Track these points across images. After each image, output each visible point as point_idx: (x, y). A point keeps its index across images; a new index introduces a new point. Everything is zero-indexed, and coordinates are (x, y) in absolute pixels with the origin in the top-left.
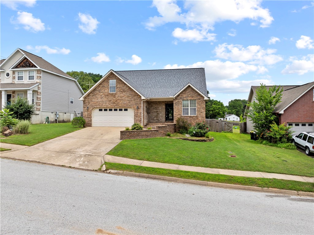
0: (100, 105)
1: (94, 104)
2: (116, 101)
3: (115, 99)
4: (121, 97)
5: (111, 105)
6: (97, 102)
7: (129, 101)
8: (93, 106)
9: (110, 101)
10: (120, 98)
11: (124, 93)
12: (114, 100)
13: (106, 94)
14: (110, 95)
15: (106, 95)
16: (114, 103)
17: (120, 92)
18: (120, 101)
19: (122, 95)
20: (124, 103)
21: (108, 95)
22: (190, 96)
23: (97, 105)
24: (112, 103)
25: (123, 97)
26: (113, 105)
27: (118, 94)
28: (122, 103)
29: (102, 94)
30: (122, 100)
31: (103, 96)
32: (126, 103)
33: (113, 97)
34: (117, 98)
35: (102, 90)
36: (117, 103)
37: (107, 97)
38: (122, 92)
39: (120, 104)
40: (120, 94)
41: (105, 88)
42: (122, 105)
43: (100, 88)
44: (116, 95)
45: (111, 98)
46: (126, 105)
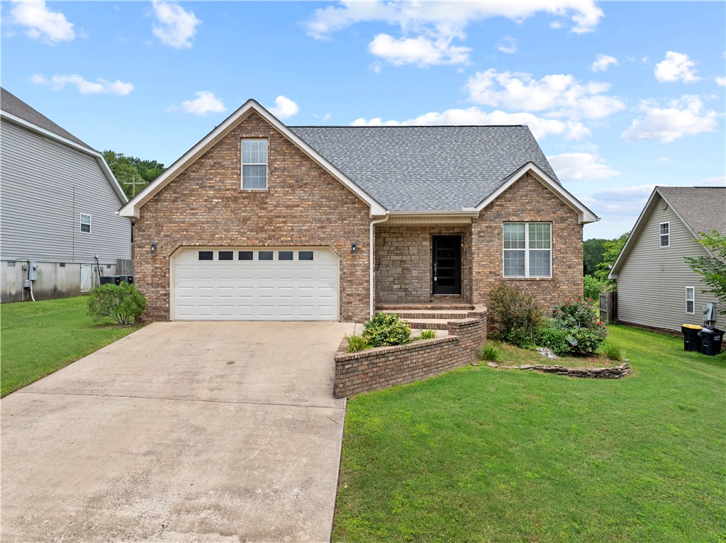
0: (204, 236)
1: (178, 232)
2: (270, 222)
3: (263, 213)
4: (287, 207)
5: (248, 238)
6: (193, 225)
7: (319, 221)
8: (175, 241)
9: (245, 220)
10: (284, 211)
11: (299, 192)
12: (260, 217)
14: (244, 198)
15: (228, 199)
16: (262, 230)
17: (283, 187)
18: (285, 222)
19: (292, 199)
20: (300, 231)
21: (235, 200)
22: (530, 210)
23: (192, 238)
24: (252, 231)
25: (298, 206)
26: (257, 239)
27: (276, 195)
28: (293, 230)
29: (212, 192)
30: (292, 220)
31: (217, 200)
32: (307, 230)
33: (257, 206)
34: (271, 211)
35: (211, 179)
36: (274, 231)
37: (233, 206)
38: (291, 186)
39: (284, 233)
40: (286, 194)
41: (224, 171)
42: (292, 235)
43: (204, 171)
44: (269, 200)
45: (248, 208)
46: (308, 238)
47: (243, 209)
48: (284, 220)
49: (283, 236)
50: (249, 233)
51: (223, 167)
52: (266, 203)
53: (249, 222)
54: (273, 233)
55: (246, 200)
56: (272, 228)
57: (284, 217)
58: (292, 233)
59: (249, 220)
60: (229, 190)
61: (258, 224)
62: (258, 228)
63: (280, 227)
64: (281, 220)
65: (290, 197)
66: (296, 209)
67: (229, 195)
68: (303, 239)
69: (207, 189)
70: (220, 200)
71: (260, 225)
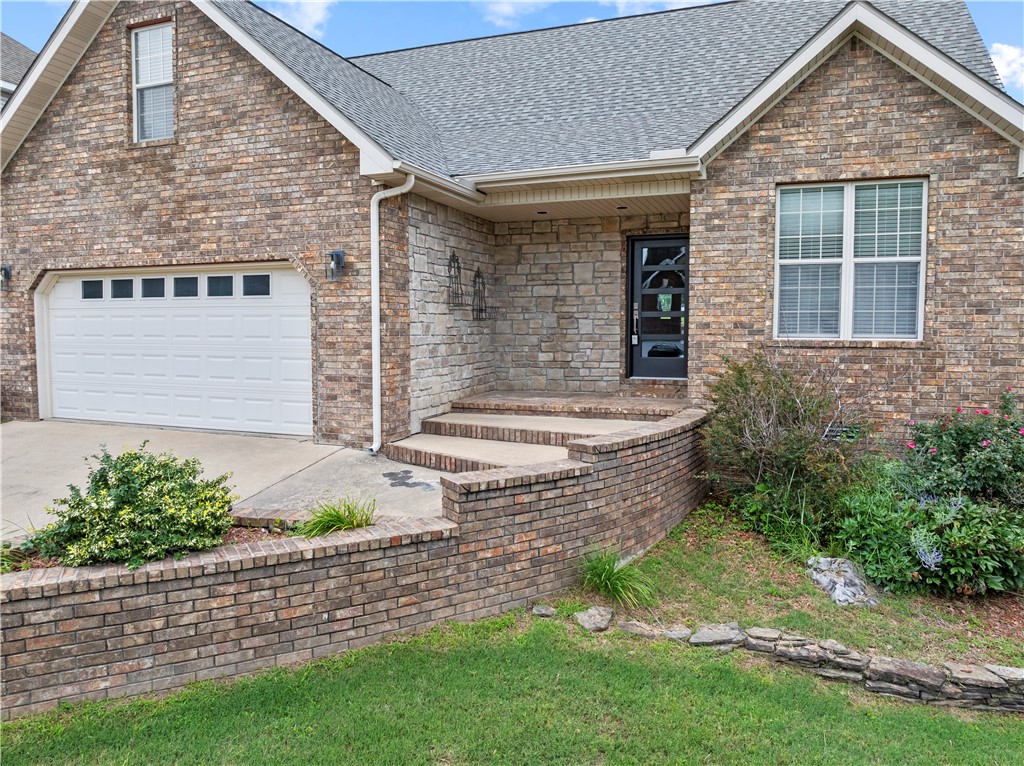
1: (38, 242)
2: (179, 212)
3: (167, 192)
4: (211, 173)
5: (145, 249)
7: (270, 200)
8: (36, 261)
9: (141, 208)
10: (204, 183)
11: (231, 137)
12: (163, 201)
13: (111, 155)
14: (137, 161)
15: (110, 165)
16: (166, 229)
17: (200, 128)
18: (205, 210)
19: (218, 154)
20: (234, 228)
21: (122, 166)
23: (60, 252)
24: (149, 232)
25: (228, 169)
26: (159, 249)
27: (188, 148)
28: (220, 226)
29: (85, 155)
30: (219, 202)
31: (94, 171)
32: (246, 225)
33: (157, 175)
34: (181, 186)
35: (82, 126)
36: (187, 230)
37: (118, 180)
38: (215, 124)
39: (205, 234)
40: (206, 142)
41: (102, 106)
42: (220, 239)
43: (72, 111)
44: (176, 161)
45: (143, 184)
46: (247, 243)
47: (135, 185)
48: (203, 203)
49: (202, 240)
50: (145, 238)
51: (101, 97)
52: (173, 169)
53: (145, 213)
54: (186, 236)
55: (140, 166)
56: (184, 223)
57: (205, 198)
58: (220, 233)
59: (145, 208)
60: (110, 146)
61: (160, 216)
62: (161, 225)
63: (197, 221)
64: (199, 204)
65: (214, 151)
66: (224, 175)
67: (112, 157)
68: (239, 245)
69: (79, 149)
70: (99, 171)
71: (164, 219)
